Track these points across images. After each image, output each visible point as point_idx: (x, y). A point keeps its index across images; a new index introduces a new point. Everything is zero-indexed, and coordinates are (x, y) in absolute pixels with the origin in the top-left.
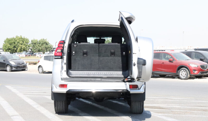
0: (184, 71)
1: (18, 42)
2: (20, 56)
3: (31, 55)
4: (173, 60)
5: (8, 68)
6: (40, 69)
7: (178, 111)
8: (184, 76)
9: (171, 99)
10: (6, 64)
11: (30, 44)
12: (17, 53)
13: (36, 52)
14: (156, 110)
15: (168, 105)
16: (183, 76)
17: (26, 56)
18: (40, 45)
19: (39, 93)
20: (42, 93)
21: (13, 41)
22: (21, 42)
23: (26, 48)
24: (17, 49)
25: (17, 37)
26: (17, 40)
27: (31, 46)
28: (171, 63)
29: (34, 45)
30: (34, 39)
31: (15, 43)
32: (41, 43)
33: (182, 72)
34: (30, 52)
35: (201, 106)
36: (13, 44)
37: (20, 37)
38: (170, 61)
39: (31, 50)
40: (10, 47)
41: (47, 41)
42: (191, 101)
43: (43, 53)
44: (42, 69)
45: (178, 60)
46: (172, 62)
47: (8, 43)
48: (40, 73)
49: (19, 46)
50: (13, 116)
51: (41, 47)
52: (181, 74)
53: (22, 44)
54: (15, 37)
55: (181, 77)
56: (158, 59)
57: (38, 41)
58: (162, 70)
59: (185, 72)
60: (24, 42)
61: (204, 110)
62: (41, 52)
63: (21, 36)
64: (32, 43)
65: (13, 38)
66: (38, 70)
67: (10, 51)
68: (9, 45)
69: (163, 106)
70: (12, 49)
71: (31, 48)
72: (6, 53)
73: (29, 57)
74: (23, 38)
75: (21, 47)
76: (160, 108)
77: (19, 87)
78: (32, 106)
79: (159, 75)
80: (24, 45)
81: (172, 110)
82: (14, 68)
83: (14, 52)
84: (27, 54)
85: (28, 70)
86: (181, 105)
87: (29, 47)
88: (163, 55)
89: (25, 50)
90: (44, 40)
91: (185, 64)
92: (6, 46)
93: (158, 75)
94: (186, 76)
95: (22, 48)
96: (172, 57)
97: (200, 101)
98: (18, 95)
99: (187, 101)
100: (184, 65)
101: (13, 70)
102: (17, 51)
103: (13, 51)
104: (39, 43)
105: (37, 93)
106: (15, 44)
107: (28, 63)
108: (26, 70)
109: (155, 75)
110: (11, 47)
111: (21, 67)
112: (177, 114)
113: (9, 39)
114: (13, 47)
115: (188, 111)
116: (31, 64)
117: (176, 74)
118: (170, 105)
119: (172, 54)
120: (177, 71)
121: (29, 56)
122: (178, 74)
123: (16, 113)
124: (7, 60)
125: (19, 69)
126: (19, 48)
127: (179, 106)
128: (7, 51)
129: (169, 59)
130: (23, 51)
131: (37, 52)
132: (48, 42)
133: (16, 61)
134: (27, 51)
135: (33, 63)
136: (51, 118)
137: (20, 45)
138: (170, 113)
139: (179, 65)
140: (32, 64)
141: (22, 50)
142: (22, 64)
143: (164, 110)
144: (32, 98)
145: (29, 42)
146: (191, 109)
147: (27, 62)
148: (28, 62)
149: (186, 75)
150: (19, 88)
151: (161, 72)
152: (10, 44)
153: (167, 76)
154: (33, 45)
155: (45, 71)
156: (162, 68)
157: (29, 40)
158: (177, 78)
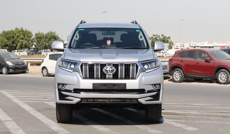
0: (223, 73)
1: (18, 37)
2: (21, 54)
3: (35, 54)
4: (210, 60)
5: (4, 70)
6: (44, 71)
7: (193, 118)
8: (224, 80)
9: (192, 105)
10: (2, 65)
11: (33, 39)
12: (16, 50)
13: (41, 49)
14: (169, 117)
15: (185, 111)
16: (222, 80)
17: (28, 54)
18: (47, 40)
19: (38, 98)
20: (41, 98)
21: (11, 35)
22: (22, 36)
23: (28, 44)
24: (17, 45)
25: (16, 29)
26: (16, 34)
27: (35, 41)
28: (207, 63)
29: (39, 39)
30: (39, 32)
31: (13, 37)
32: (49, 37)
33: (221, 74)
34: (34, 49)
35: (223, 113)
36: (12, 38)
37: (20, 29)
38: (207, 61)
39: (35, 46)
40: (7, 43)
41: (56, 34)
42: (214, 107)
43: (50, 51)
44: (46, 70)
45: (216, 59)
46: (209, 62)
47: (5, 37)
48: (44, 76)
49: (19, 42)
50: (5, 121)
51: (49, 42)
52: (221, 77)
53: (22, 39)
54: (14, 30)
55: (220, 81)
56: (192, 58)
57: (44, 35)
58: (196, 73)
59: (225, 74)
60: (26, 37)
61: (223, 117)
62: (48, 50)
63: (22, 28)
64: (37, 38)
65: (12, 31)
66: (42, 72)
67: (7, 48)
68: (7, 41)
69: (178, 112)
70: (10, 45)
71: (35, 43)
72: (3, 50)
73: (32, 56)
74: (24, 30)
75: (21, 43)
76: (174, 114)
77: (16, 92)
78: (28, 111)
79: (194, 79)
80: (26, 40)
81: (186, 116)
82: (11, 70)
83: (13, 50)
84: (30, 52)
85: (29, 72)
86: (200, 111)
87: (32, 42)
88: (198, 53)
89: (27, 46)
90: (51, 32)
91: (226, 65)
92: (2, 42)
93: (192, 78)
94: (226, 80)
95: (23, 44)
96: (209, 56)
97: (225, 108)
98: (13, 100)
99: (210, 107)
100: (224, 66)
101: (10, 72)
102: (17, 48)
103: (11, 49)
104: (46, 38)
105: (36, 98)
106: (14, 39)
107: (29, 64)
108: (27, 72)
109: (189, 79)
110: (9, 43)
111: (21, 69)
112: (191, 120)
113: (6, 32)
114: (11, 42)
115: (204, 117)
116: (33, 65)
117: (214, 77)
118: (188, 111)
119: (209, 52)
120: (215, 74)
121: (33, 54)
122: (216, 77)
123: (9, 119)
124: (2, 59)
125: (17, 71)
126: (20, 44)
127: (198, 112)
128: (4, 48)
129: (205, 58)
130: (25, 48)
131: (43, 49)
132: (58, 37)
133: (14, 61)
134: (29, 48)
135: (37, 63)
136: (47, 123)
137: (21, 40)
138: (183, 119)
139: (218, 66)
140: (35, 64)
141: (23, 46)
142: (22, 64)
143: (178, 116)
144: (29, 104)
145: (33, 36)
146: (208, 116)
147: (28, 62)
148: (30, 62)
149: (226, 78)
150: (16, 94)
151: (196, 75)
152: (8, 39)
153: (204, 79)
154: (38, 41)
155: (51, 74)
156: (196, 70)
157: (32, 33)
158: (215, 83)
